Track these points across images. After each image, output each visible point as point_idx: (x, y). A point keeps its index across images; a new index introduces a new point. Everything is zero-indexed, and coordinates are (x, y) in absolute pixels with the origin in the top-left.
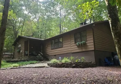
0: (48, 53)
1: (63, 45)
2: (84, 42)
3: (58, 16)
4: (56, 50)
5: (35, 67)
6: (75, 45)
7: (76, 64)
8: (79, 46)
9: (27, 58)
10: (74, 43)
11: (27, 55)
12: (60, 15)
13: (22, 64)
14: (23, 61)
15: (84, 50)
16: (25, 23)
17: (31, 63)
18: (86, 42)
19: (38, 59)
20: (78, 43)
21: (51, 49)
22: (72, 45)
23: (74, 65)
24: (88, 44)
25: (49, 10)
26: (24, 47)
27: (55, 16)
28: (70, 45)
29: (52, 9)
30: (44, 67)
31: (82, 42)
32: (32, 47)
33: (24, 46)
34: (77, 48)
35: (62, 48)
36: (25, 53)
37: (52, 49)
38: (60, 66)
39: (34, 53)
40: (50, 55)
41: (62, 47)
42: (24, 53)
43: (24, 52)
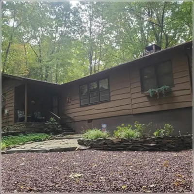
0: (71, 116)
1: (110, 97)
2: (168, 87)
3: (86, 34)
4: (93, 107)
5: (51, 151)
6: (144, 95)
7: (157, 143)
8: (153, 98)
9: (22, 126)
10: (140, 90)
11: (22, 120)
12: (91, 33)
13: (13, 143)
14: (13, 134)
15: (166, 107)
16: (10, 48)
17: (35, 140)
18: (173, 89)
19: (49, 128)
20: (150, 91)
21: (79, 105)
22: (134, 96)
23: (152, 145)
24: (177, 93)
25: (65, 21)
26: (13, 101)
27: (79, 34)
28: (129, 95)
29: (71, 19)
30: (73, 149)
31: (162, 88)
32: (33, 101)
33: (13, 98)
34: (148, 104)
35: (110, 103)
36: (16, 114)
37: (82, 106)
38: (114, 146)
39: (38, 115)
40: (76, 119)
41: (109, 101)
42: (13, 116)
43: (13, 112)
